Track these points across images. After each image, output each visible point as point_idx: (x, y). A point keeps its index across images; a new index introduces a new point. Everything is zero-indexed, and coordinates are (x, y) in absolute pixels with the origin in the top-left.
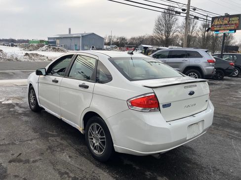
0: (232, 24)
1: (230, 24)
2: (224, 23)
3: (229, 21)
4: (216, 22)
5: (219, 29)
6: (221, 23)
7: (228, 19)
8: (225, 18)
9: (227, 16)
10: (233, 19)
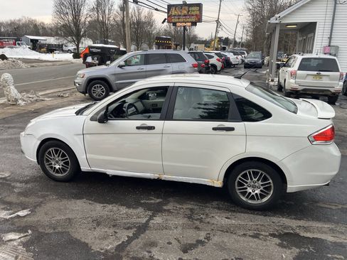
0: (193, 15)
1: (189, 15)
2: (183, 14)
3: (189, 11)
4: (173, 12)
5: (177, 20)
6: (180, 13)
7: (187, 8)
8: (183, 7)
9: (185, 4)
10: (193, 8)
